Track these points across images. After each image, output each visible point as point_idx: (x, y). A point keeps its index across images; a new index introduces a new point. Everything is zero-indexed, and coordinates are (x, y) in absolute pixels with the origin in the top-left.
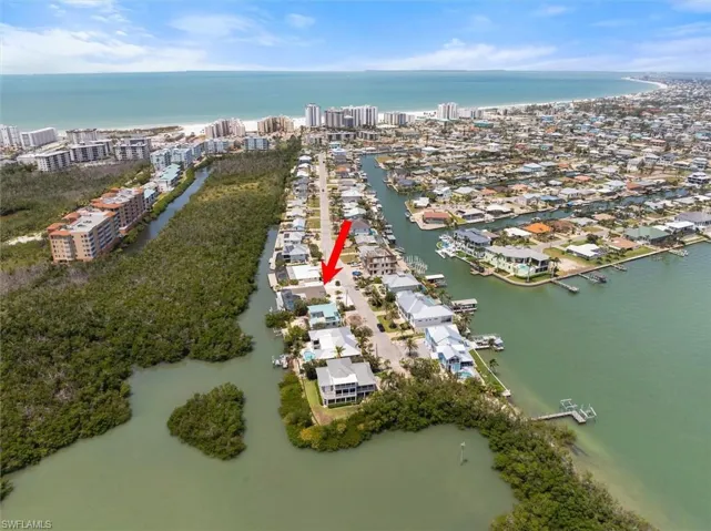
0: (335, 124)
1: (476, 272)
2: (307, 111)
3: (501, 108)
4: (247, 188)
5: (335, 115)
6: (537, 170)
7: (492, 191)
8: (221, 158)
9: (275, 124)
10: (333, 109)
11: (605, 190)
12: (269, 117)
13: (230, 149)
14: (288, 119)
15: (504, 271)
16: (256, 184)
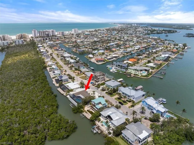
0: (43, 35)
1: (129, 76)
2: (33, 32)
3: (89, 30)
4: (24, 57)
5: (42, 33)
6: (113, 45)
7: (108, 51)
8: (7, 48)
9: (22, 36)
10: (41, 31)
11: (136, 48)
12: (20, 34)
13: (9, 45)
14: (26, 34)
15: (137, 75)
16: (27, 55)
